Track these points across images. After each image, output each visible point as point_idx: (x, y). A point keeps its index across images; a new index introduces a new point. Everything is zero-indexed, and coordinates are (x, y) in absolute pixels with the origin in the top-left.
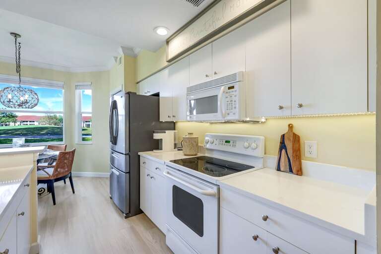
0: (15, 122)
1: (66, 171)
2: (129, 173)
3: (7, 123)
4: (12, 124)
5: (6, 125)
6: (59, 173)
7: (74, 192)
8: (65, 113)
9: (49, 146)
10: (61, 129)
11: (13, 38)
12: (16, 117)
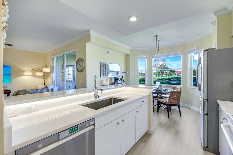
0: (175, 74)
1: (176, 102)
2: (207, 115)
3: (172, 75)
4: (174, 75)
5: (172, 76)
6: (171, 102)
7: (181, 116)
8: (182, 69)
9: (173, 87)
10: (180, 78)
11: (155, 38)
12: (175, 72)
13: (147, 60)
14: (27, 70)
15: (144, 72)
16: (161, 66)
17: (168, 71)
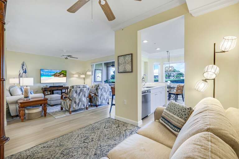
1: (181, 93)
7: (183, 101)
11: (167, 53)
13: (160, 66)
14: (75, 73)
15: (157, 74)
16: (170, 70)
17: (176, 74)
